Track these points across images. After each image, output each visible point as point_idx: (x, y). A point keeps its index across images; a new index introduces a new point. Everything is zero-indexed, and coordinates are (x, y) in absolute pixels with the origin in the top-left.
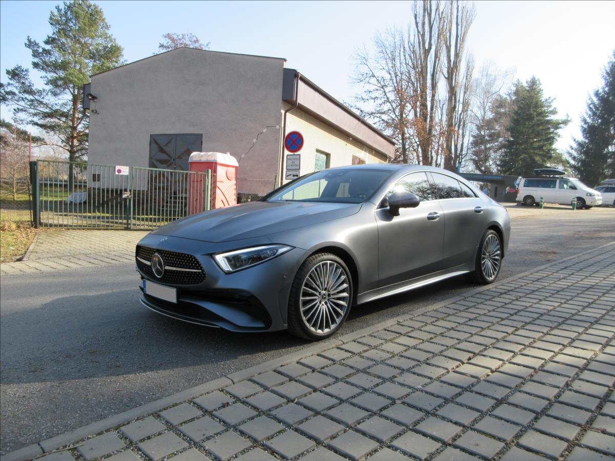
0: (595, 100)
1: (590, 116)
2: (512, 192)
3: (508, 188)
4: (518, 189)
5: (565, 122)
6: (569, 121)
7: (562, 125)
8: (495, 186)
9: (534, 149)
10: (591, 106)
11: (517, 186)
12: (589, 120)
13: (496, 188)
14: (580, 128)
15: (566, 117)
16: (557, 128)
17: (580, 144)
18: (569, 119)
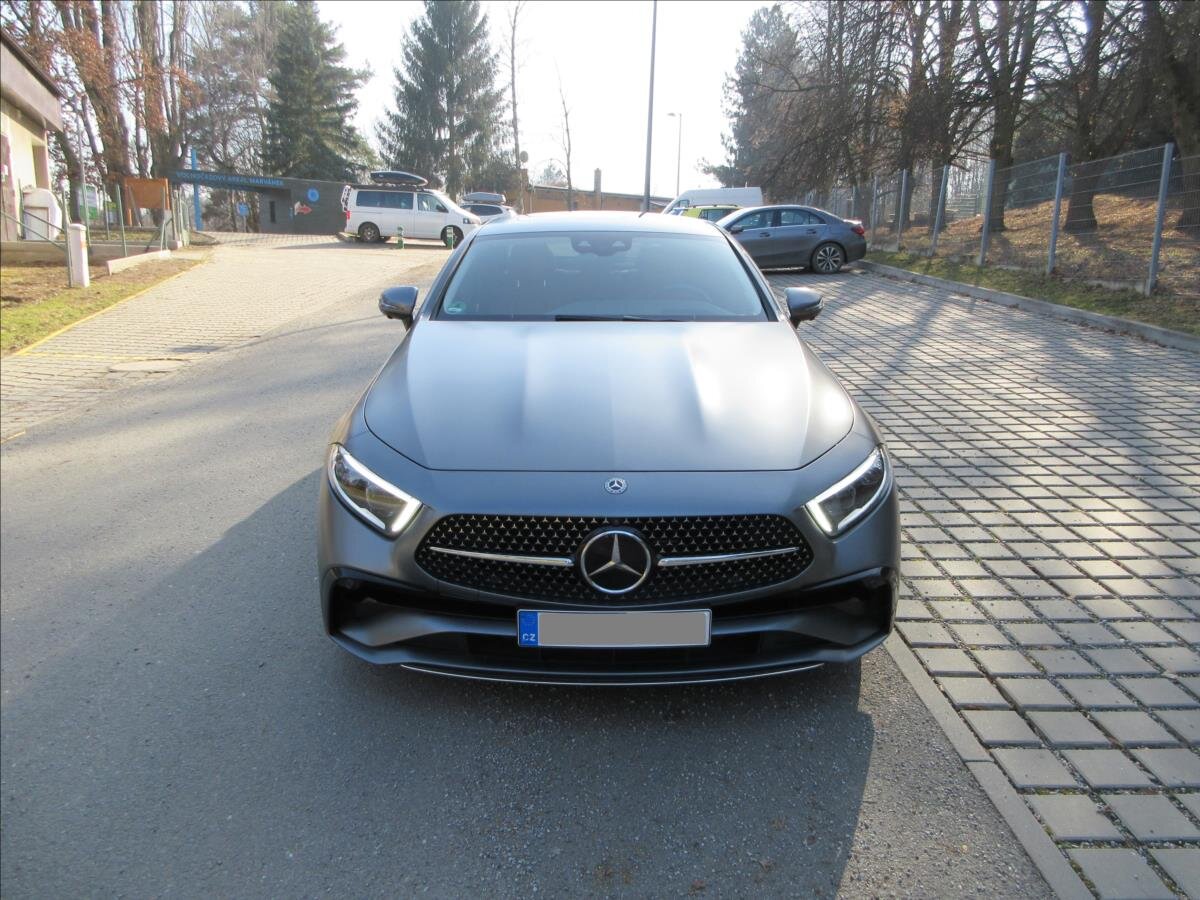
0: (414, 39)
1: (408, 69)
2: (305, 212)
3: (297, 205)
4: (345, 209)
5: (365, 76)
6: (371, 74)
7: (358, 81)
8: (268, 200)
9: (325, 125)
10: (408, 50)
11: (343, 204)
12: (407, 77)
13: (272, 205)
14: (393, 91)
15: (366, 66)
16: (352, 85)
17: (397, 120)
18: (371, 70)
